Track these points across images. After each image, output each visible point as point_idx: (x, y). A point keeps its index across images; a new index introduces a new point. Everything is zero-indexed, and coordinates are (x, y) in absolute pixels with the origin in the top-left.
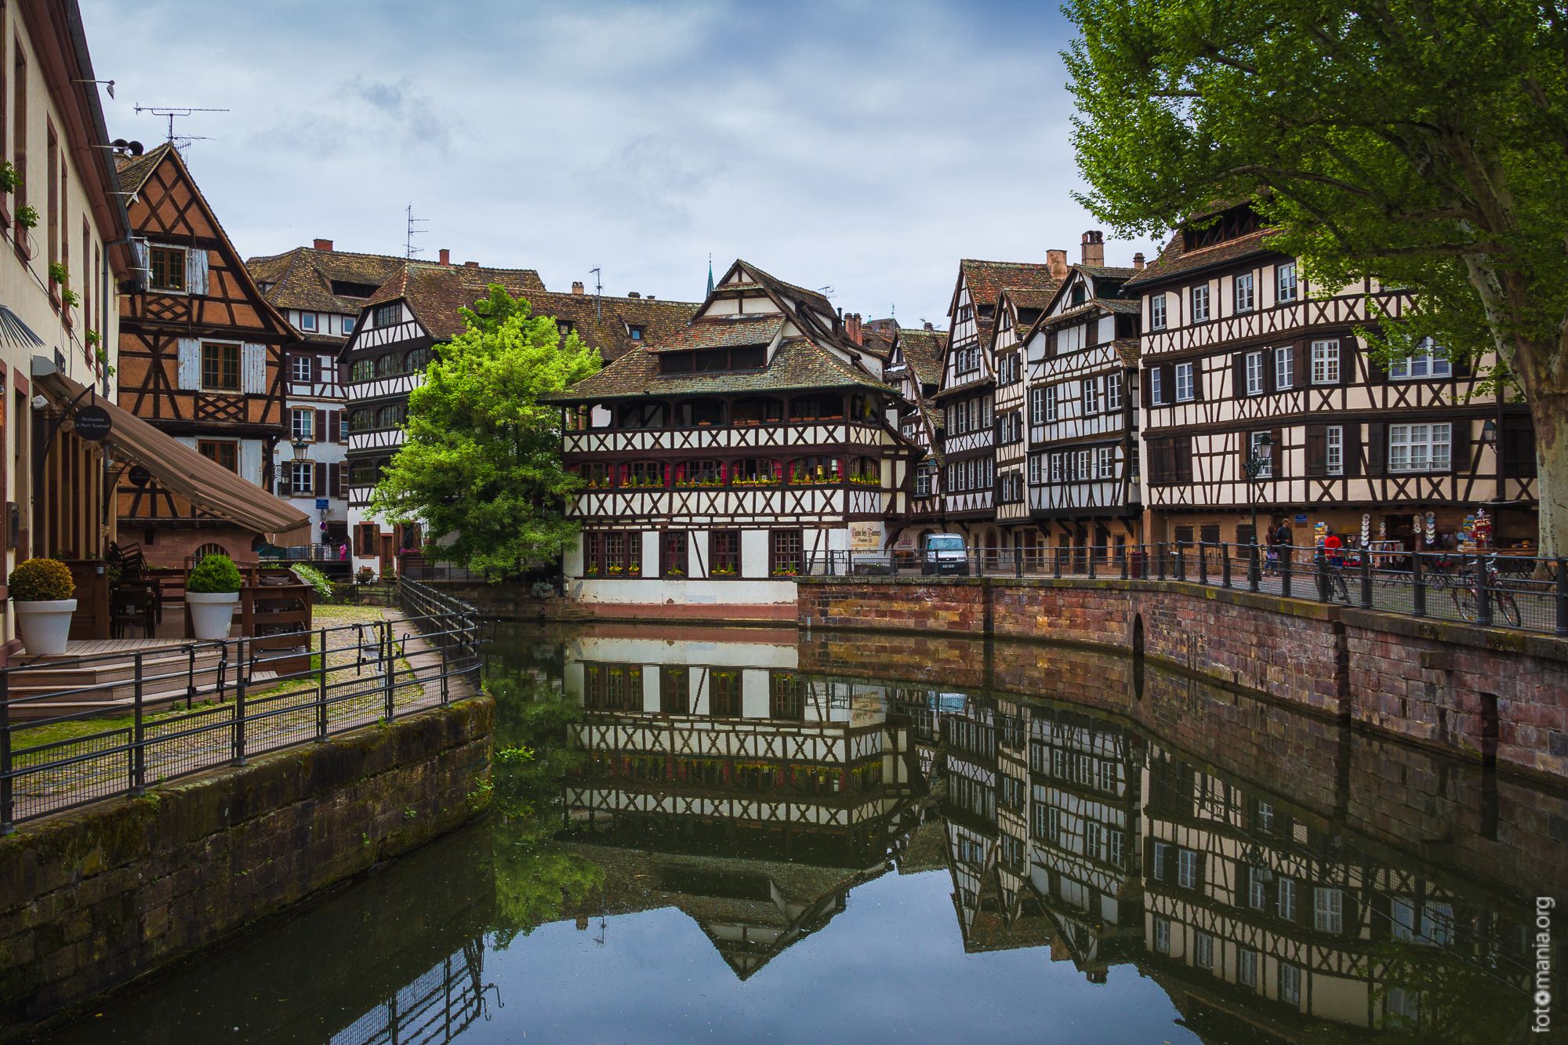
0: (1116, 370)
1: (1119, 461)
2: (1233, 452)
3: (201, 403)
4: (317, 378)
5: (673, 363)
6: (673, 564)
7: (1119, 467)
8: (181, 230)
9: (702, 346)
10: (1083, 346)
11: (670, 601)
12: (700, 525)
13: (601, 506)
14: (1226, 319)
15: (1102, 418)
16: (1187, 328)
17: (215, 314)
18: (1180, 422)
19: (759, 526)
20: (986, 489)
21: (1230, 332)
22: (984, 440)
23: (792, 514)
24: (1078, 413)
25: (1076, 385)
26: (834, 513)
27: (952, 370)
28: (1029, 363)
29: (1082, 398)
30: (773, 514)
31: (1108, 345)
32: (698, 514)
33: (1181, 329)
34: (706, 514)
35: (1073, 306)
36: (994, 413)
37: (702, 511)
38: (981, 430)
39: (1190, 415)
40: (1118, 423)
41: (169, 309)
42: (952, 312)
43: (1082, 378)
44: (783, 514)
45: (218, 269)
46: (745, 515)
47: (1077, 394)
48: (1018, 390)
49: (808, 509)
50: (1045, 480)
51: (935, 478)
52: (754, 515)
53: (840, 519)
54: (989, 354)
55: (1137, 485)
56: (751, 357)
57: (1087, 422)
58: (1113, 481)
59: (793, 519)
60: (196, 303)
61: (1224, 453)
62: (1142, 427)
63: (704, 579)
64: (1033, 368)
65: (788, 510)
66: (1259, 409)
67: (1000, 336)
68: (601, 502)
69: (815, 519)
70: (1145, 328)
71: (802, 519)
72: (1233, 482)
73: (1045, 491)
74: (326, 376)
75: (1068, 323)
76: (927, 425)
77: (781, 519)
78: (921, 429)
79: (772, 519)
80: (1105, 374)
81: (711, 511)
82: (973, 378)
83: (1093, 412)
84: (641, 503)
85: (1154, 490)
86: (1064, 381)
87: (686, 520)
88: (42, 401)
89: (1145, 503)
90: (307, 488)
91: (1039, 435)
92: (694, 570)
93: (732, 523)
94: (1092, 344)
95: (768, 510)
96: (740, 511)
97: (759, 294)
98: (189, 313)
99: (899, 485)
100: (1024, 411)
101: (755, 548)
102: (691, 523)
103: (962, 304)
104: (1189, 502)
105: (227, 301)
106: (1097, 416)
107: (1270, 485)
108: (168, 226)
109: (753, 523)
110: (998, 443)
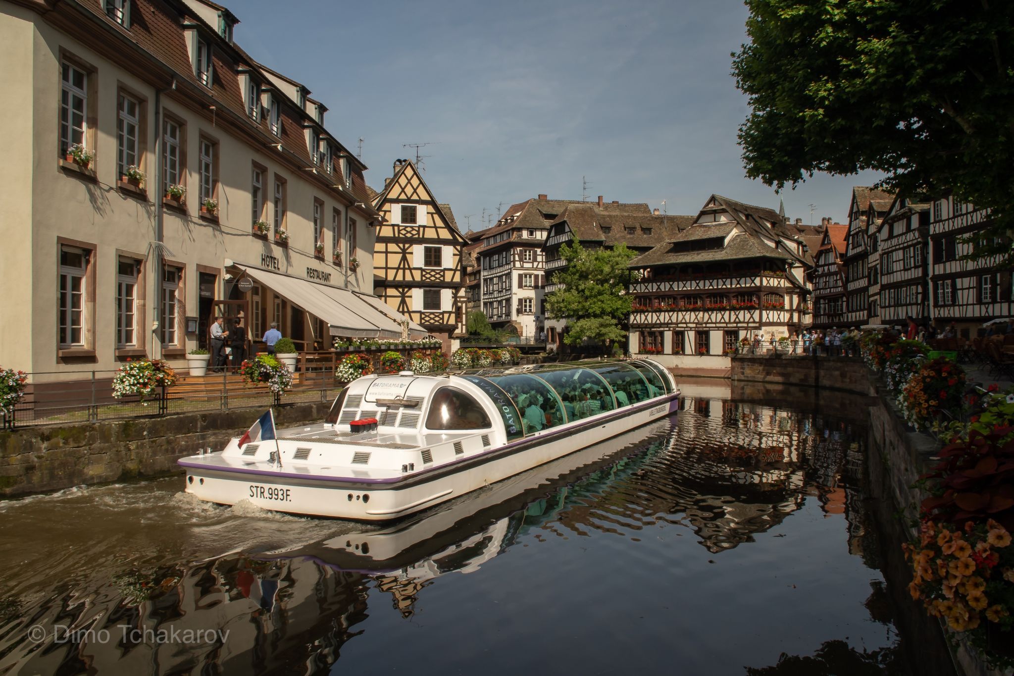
0: (918, 243)
1: (920, 293)
2: (973, 288)
3: (424, 273)
4: (535, 260)
5: (680, 247)
6: (679, 348)
7: (920, 296)
8: (415, 197)
9: (693, 239)
10: (904, 231)
11: (677, 366)
12: (691, 328)
13: (646, 319)
14: (970, 213)
15: (913, 270)
16: (951, 219)
17: (430, 234)
18: (948, 271)
19: (718, 328)
20: (864, 309)
21: (972, 220)
22: (863, 283)
23: (735, 322)
24: (902, 268)
25: (901, 252)
26: (754, 322)
27: (851, 246)
28: (882, 241)
29: (904, 259)
30: (725, 323)
31: (914, 230)
32: (690, 323)
33: (948, 219)
34: (693, 323)
35: (900, 209)
36: (869, 268)
37: (692, 321)
38: (863, 277)
39: (953, 267)
40: (919, 273)
41: (410, 232)
42: (850, 216)
43: (904, 249)
44: (730, 322)
45: (432, 214)
46: (712, 323)
47: (901, 257)
48: (876, 256)
49: (742, 320)
50: (887, 304)
51: (845, 304)
52: (715, 323)
53: (757, 325)
54: (866, 237)
55: (928, 305)
56: (717, 243)
57: (906, 272)
58: (917, 304)
59: (735, 325)
60: (421, 229)
61: (969, 288)
62: (931, 274)
63: (692, 355)
64: (883, 243)
65: (732, 320)
66: (986, 263)
67: (870, 227)
68: (646, 317)
69: (745, 325)
70: (932, 220)
71: (739, 325)
72: (973, 304)
73: (887, 309)
74: (539, 258)
75: (898, 218)
76: (841, 276)
77: (729, 325)
78: (838, 278)
79: (724, 325)
80: (914, 245)
81: (696, 321)
82: (859, 250)
83: (909, 267)
84: (664, 317)
85: (936, 309)
86: (896, 250)
87: (685, 325)
88: (228, 276)
89: (932, 316)
90: (530, 310)
91: (885, 280)
92: (688, 350)
93: (706, 327)
94: (909, 230)
95: (723, 321)
96: (710, 321)
97: (723, 211)
98: (418, 233)
99: (794, 307)
100: (878, 267)
101: (716, 340)
102: (687, 327)
103: (854, 211)
104: (952, 316)
105: (436, 227)
106: (910, 269)
107: (991, 306)
108: (409, 196)
109: (716, 327)
110: (870, 285)
